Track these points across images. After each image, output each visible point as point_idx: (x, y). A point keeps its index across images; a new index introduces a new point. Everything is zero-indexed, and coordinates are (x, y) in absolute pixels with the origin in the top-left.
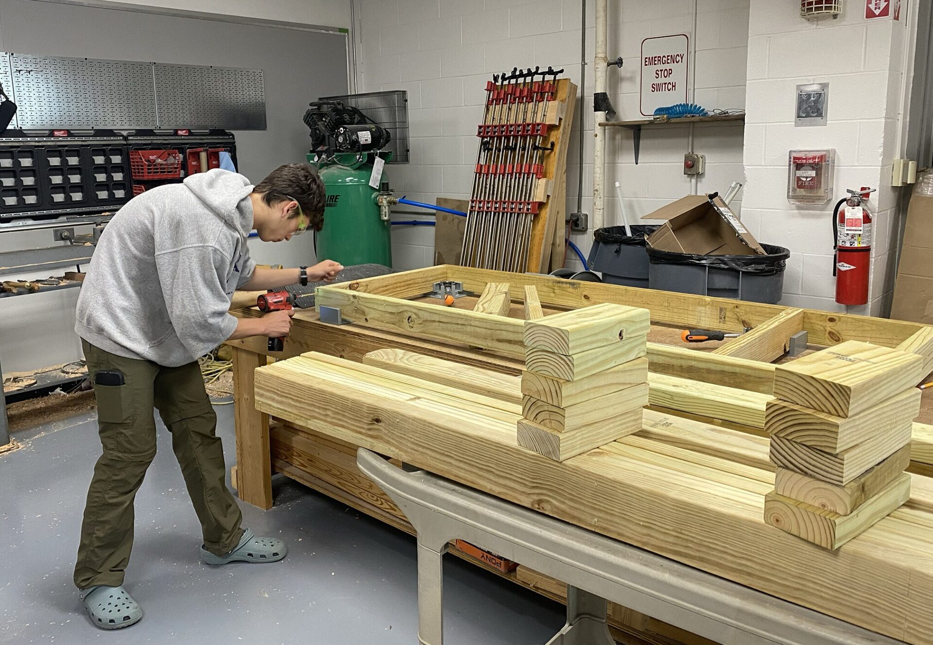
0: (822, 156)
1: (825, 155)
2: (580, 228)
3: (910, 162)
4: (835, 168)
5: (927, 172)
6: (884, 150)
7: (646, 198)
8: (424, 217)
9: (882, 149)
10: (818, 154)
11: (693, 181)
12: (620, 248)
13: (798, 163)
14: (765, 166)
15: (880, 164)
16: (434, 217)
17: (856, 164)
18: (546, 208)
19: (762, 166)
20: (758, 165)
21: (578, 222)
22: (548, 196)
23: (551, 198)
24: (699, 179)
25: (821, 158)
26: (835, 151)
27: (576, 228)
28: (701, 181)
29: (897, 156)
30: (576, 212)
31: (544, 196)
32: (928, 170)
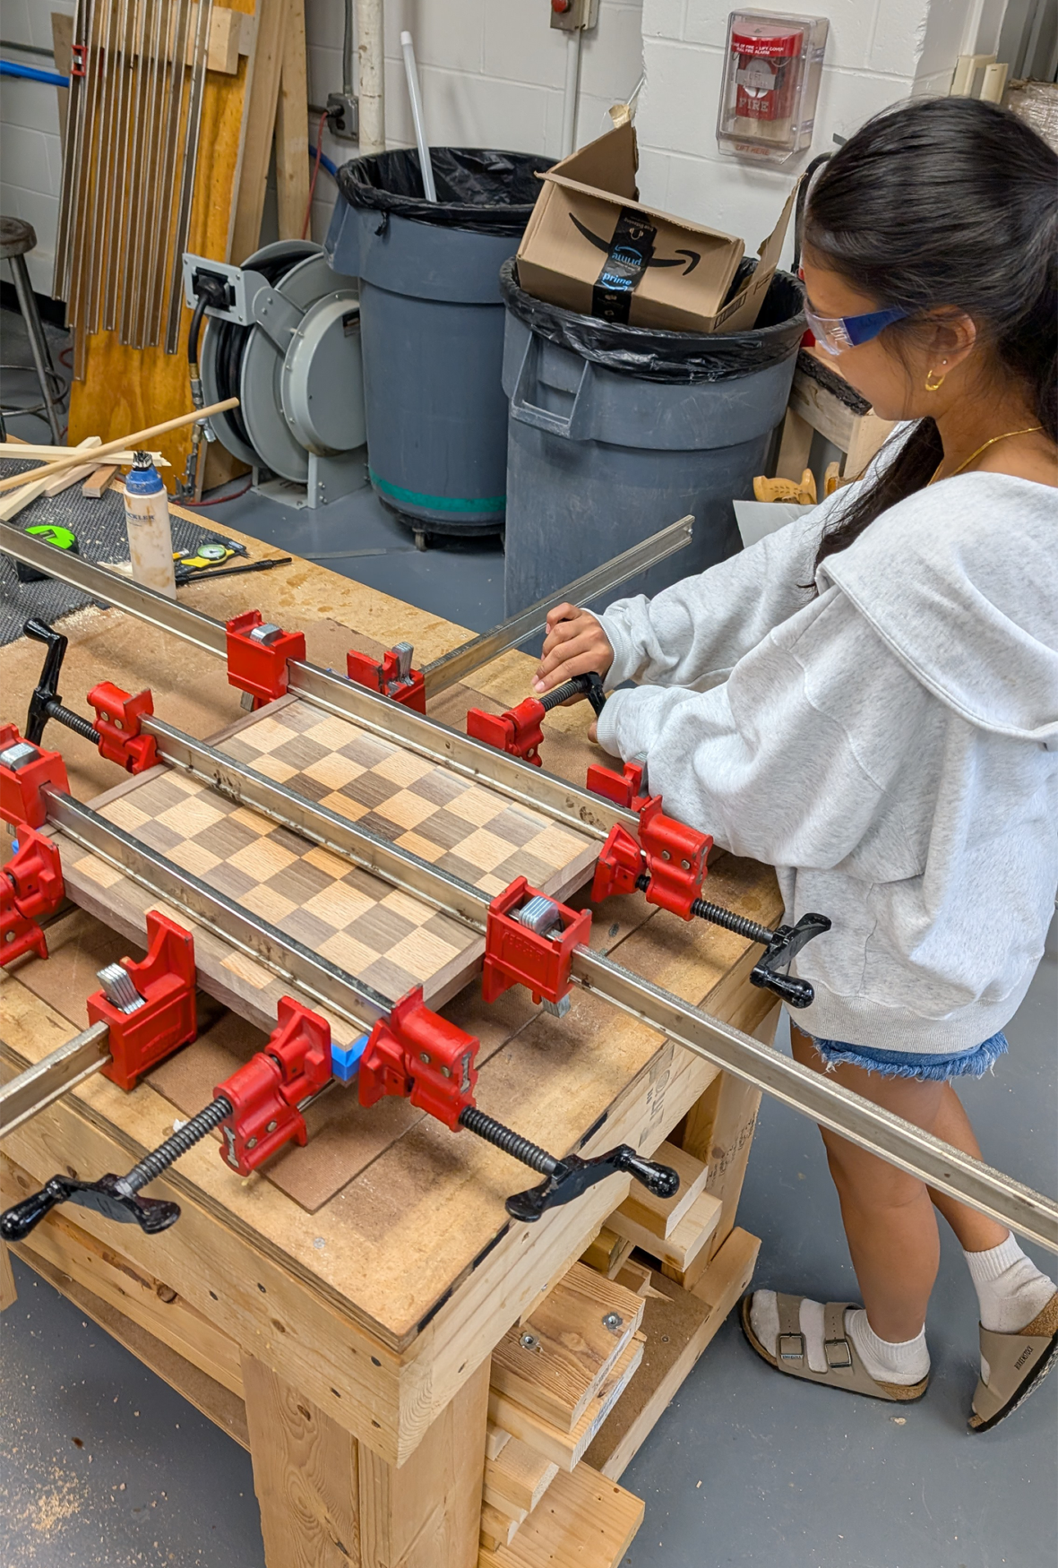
0: (792, 40)
1: (801, 36)
2: (346, 132)
3: (989, 68)
4: (824, 68)
5: (1025, 91)
6: (926, 37)
7: (480, 74)
8: (34, 57)
9: (923, 33)
10: (785, 33)
11: (573, 45)
12: (387, 225)
13: (743, 50)
14: (684, 42)
15: (914, 75)
16: (51, 61)
17: (866, 67)
18: (241, 87)
19: (677, 40)
20: (670, 39)
21: (344, 118)
22: (242, 58)
23: (250, 62)
24: (585, 42)
25: (792, 44)
26: (824, 25)
27: (340, 132)
28: (589, 47)
29: (968, 47)
30: (341, 91)
31: (230, 57)
32: (1030, 86)
